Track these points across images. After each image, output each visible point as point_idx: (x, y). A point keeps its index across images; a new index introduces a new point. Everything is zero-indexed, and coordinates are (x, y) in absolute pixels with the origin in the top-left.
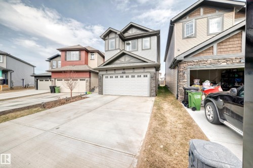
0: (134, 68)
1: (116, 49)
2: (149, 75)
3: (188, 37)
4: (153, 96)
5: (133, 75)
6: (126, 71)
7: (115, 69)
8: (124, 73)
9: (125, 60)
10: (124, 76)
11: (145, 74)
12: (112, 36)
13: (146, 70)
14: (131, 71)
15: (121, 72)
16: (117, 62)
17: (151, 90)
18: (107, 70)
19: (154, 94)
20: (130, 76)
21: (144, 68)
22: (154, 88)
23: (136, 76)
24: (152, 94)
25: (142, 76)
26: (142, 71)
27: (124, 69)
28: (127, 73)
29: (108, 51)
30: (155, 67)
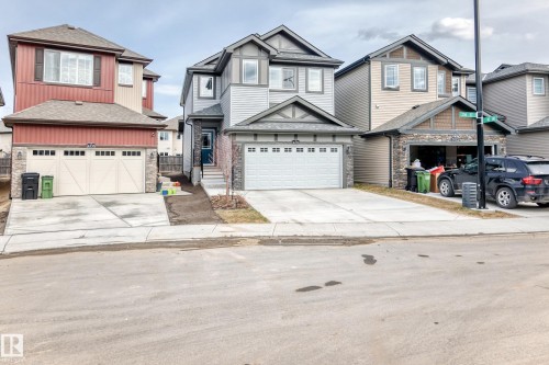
1: (260, 86)
2: (340, 149)
3: (389, 89)
4: (349, 186)
5: (311, 146)
6: (301, 139)
8: (297, 142)
9: (294, 114)
10: (294, 150)
11: (334, 146)
12: (251, 50)
13: (338, 140)
14: (311, 140)
15: (290, 139)
16: (277, 117)
17: (345, 175)
18: (256, 134)
19: (351, 182)
20: (305, 149)
21: (334, 135)
22: (352, 173)
23: (317, 150)
24: (349, 183)
25: (328, 150)
26: (330, 140)
27: (296, 134)
28: (303, 143)
29: (241, 84)
30: (351, 135)
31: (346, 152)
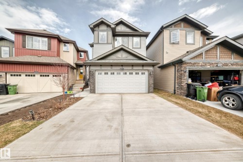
0: (133, 65)
2: (147, 73)
5: (131, 72)
6: (125, 68)
7: (112, 65)
8: (123, 70)
9: (122, 56)
10: (122, 73)
11: (143, 72)
12: (103, 27)
13: (145, 68)
14: (130, 68)
15: (119, 68)
16: (113, 57)
17: (149, 87)
18: (101, 65)
20: (128, 73)
21: (143, 65)
22: (152, 85)
23: (134, 73)
24: (151, 91)
25: (140, 73)
26: (141, 68)
27: (122, 65)
28: (126, 70)
29: (98, 43)
30: (153, 65)
31: (150, 74)
